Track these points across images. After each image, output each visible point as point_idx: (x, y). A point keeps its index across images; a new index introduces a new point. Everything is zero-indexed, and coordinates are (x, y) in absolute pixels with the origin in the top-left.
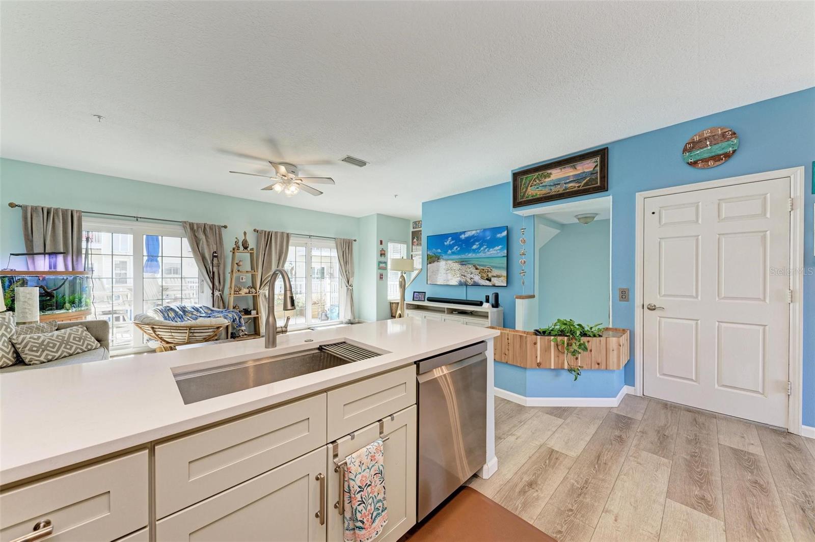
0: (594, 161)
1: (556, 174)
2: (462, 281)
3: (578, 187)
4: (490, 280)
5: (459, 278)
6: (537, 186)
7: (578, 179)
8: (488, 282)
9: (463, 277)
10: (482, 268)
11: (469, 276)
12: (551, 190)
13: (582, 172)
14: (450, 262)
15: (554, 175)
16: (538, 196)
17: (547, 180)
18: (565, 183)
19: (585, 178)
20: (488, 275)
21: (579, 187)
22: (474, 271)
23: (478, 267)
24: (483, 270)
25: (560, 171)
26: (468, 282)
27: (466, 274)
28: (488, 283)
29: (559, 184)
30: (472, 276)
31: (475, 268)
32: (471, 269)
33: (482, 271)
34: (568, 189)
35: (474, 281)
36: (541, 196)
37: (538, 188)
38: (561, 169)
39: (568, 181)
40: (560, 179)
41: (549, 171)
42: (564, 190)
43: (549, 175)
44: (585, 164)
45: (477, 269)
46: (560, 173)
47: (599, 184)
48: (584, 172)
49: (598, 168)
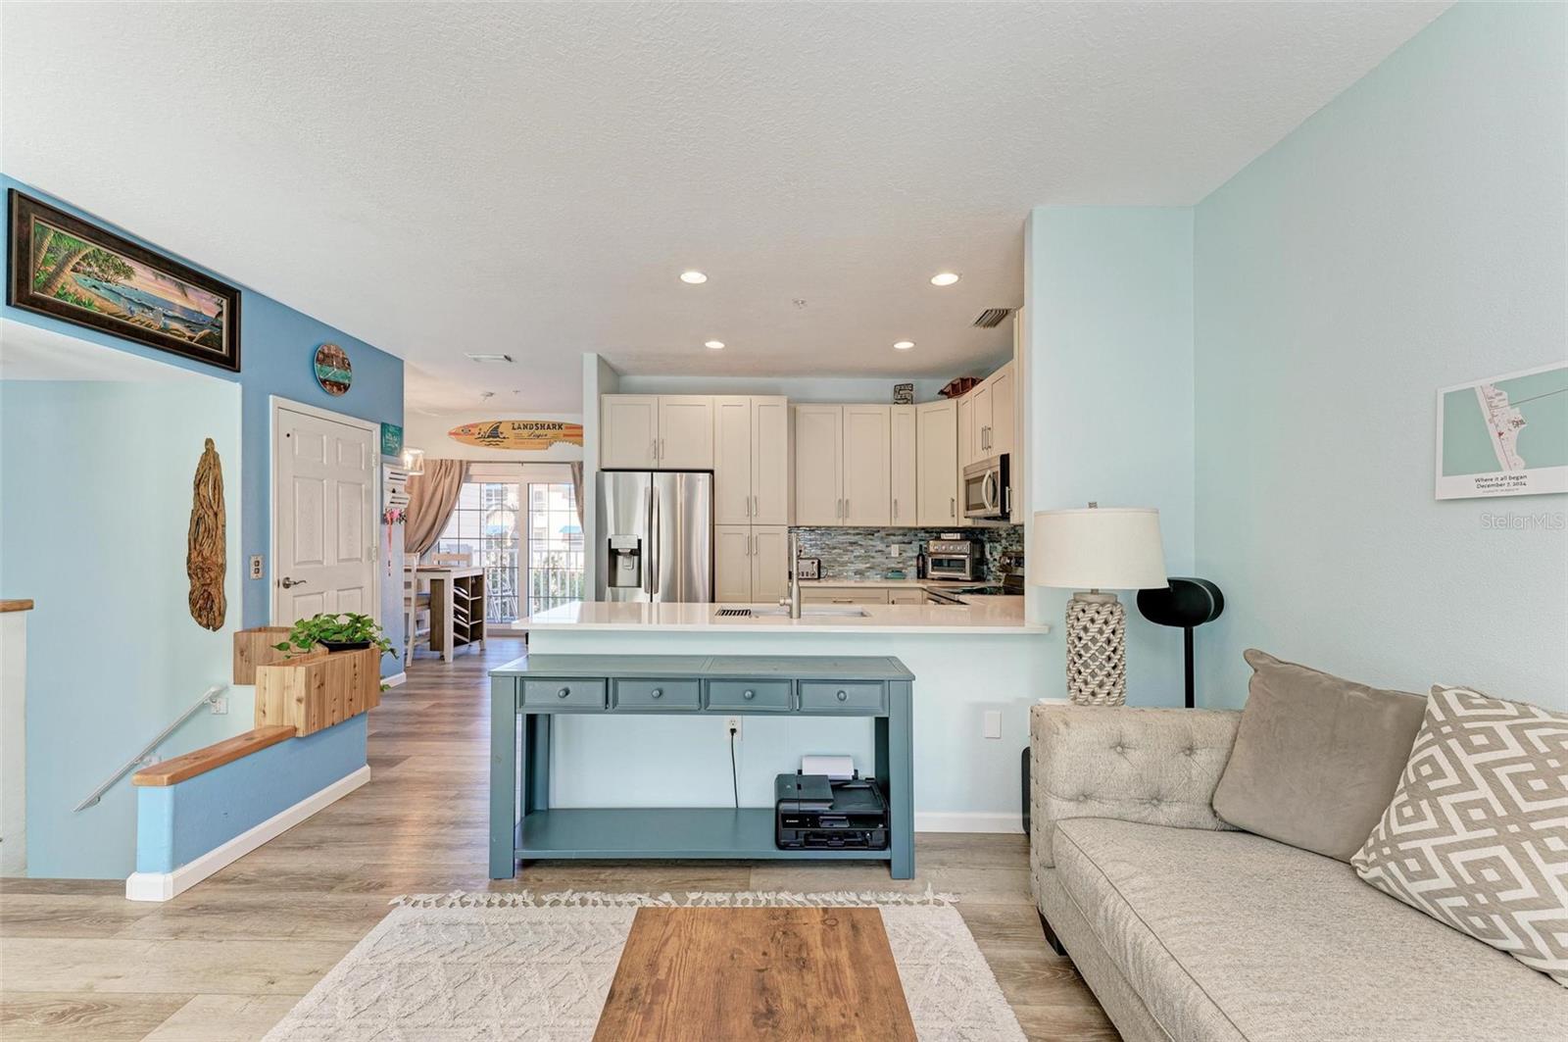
0: (216, 300)
1: (144, 280)
3: (189, 337)
6: (97, 283)
7: (192, 321)
12: (132, 312)
13: (197, 309)
15: (137, 277)
16: (94, 310)
17: (121, 280)
18: (164, 315)
19: (202, 326)
21: (191, 339)
25: (154, 278)
29: (152, 309)
34: (168, 331)
36: (105, 315)
37: (94, 286)
38: (156, 276)
39: (170, 313)
40: (156, 300)
41: (129, 262)
42: (161, 329)
43: (128, 273)
44: (202, 298)
46: (151, 284)
47: (224, 352)
48: (201, 313)
49: (224, 319)
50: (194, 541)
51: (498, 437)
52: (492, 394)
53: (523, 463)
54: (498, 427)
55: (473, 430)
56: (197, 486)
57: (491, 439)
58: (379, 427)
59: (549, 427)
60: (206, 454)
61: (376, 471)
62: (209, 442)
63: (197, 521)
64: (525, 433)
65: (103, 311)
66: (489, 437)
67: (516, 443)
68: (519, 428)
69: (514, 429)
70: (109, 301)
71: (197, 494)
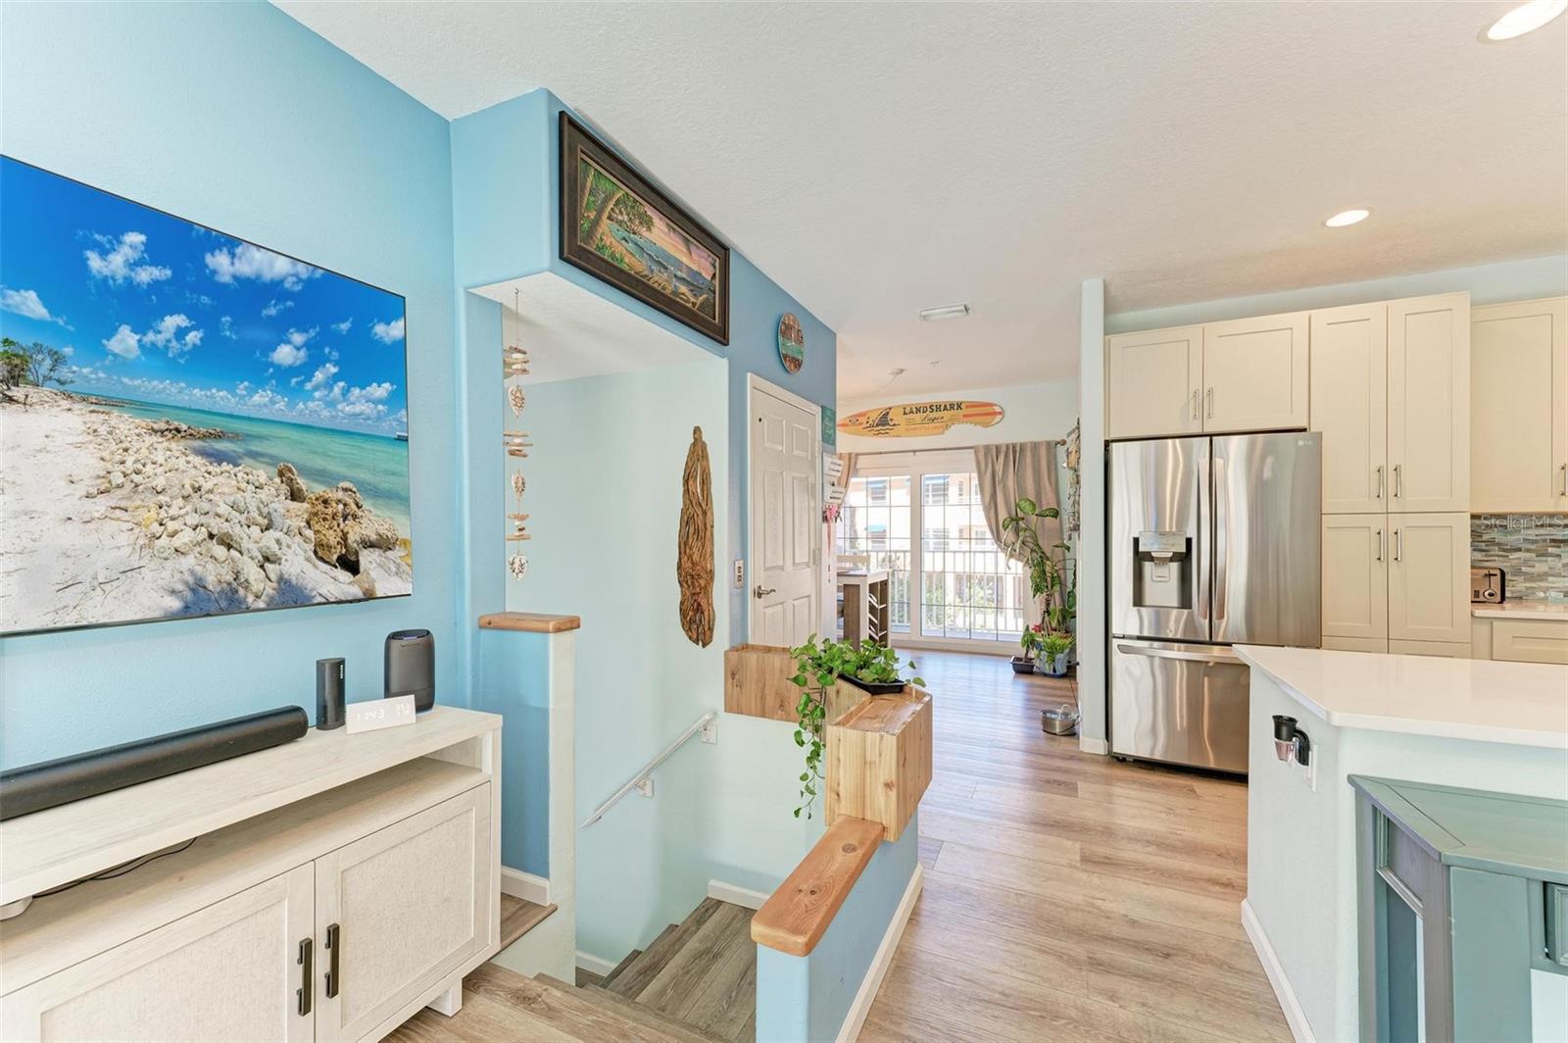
1: (659, 233)
2: (211, 581)
3: (692, 303)
4: (350, 565)
5: (188, 562)
8: (344, 575)
9: (220, 551)
10: (319, 489)
11: (253, 540)
12: (652, 270)
14: (125, 423)
15: (655, 229)
16: (624, 267)
20: (345, 537)
21: (693, 305)
22: (281, 505)
23: (302, 483)
24: (325, 502)
25: (667, 231)
26: (247, 585)
27: (237, 531)
28: (340, 583)
30: (269, 539)
31: (284, 488)
32: (263, 495)
33: (321, 512)
34: (676, 295)
35: (281, 579)
36: (632, 273)
38: (669, 228)
43: (648, 223)
45: (295, 495)
46: (662, 236)
47: (717, 321)
49: (717, 282)
50: (684, 545)
51: (888, 424)
52: (902, 371)
53: (915, 451)
54: (887, 413)
55: (861, 419)
56: (686, 482)
57: (880, 427)
58: (820, 409)
59: (945, 409)
60: (694, 444)
61: (818, 461)
62: (697, 430)
63: (687, 520)
64: (918, 417)
65: (632, 269)
66: (878, 425)
67: (907, 430)
68: (912, 412)
69: (905, 413)
70: (634, 256)
71: (687, 491)
